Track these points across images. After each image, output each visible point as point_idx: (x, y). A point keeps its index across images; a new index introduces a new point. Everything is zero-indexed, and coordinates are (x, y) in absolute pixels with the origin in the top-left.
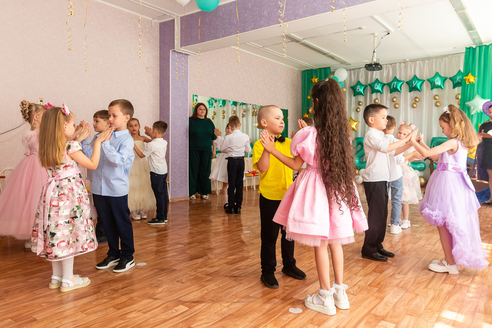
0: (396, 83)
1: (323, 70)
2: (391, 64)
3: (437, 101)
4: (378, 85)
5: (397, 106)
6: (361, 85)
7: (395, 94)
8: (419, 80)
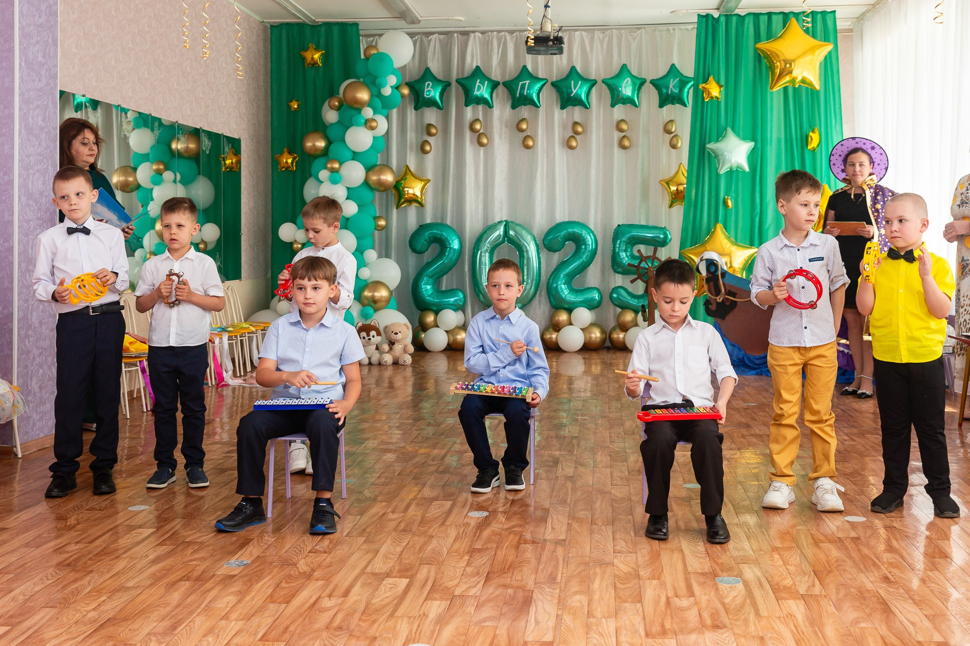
0: (528, 82)
1: (336, 30)
2: (511, 32)
3: (623, 134)
4: (484, 86)
5: (530, 143)
6: (435, 80)
7: (525, 111)
8: (585, 80)
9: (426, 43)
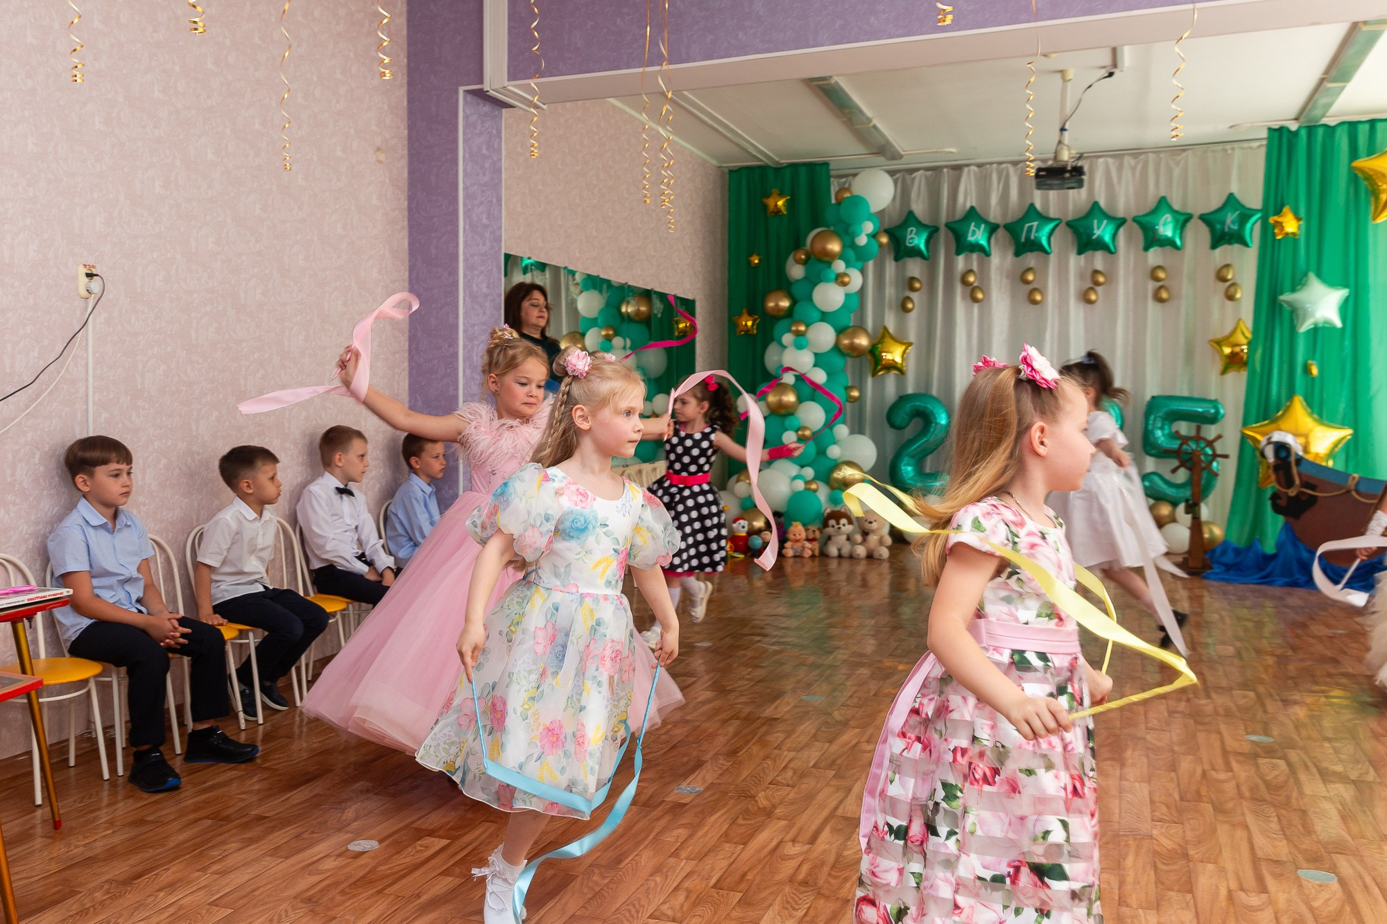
0: (1035, 224)
1: (803, 171)
2: (1015, 163)
3: (1159, 284)
4: (979, 229)
5: (1038, 298)
6: (920, 225)
7: (1031, 259)
8: (1110, 218)
9: (909, 182)
